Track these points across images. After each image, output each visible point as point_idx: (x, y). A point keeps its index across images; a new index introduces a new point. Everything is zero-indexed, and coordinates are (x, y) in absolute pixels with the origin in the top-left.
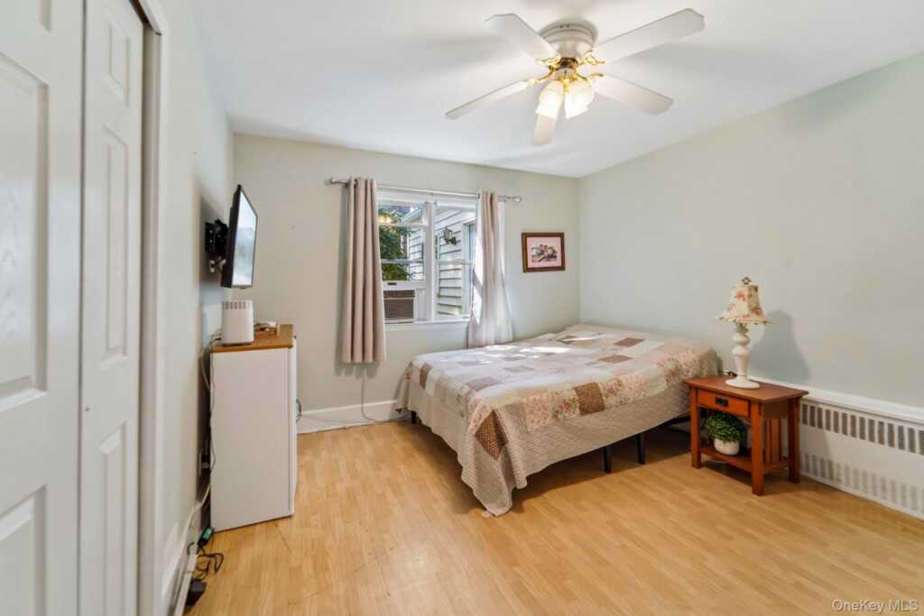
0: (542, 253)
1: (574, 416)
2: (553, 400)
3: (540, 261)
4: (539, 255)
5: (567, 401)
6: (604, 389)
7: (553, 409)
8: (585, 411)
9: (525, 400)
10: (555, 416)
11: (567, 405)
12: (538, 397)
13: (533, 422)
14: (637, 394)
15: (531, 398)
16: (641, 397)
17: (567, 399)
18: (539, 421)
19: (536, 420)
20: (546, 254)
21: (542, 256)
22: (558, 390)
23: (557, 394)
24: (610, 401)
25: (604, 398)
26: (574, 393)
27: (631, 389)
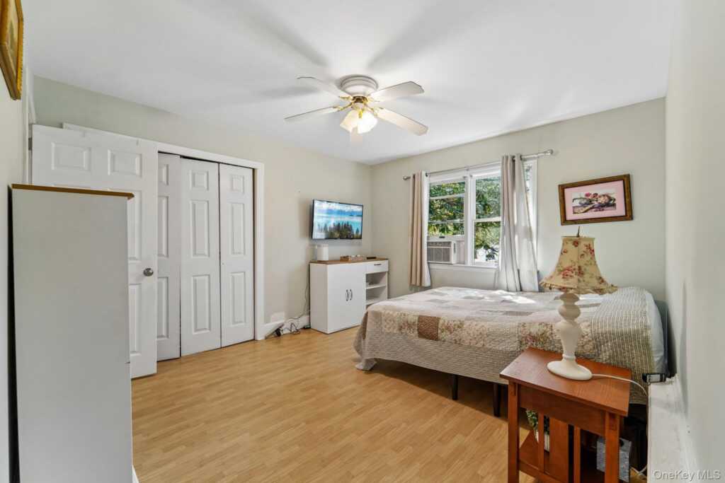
0: (590, 202)
1: (414, 334)
2: (400, 317)
3: (586, 212)
4: (583, 205)
5: (409, 322)
6: (443, 324)
7: (399, 324)
8: (421, 334)
9: (383, 312)
10: (400, 330)
11: (410, 325)
12: (391, 313)
13: (385, 326)
14: (474, 342)
15: (387, 312)
16: (479, 345)
17: (409, 321)
18: (390, 328)
19: (388, 326)
20: (596, 203)
21: (591, 206)
22: (407, 313)
23: (404, 315)
24: (444, 335)
25: (439, 331)
26: (417, 318)
27: (469, 334)
